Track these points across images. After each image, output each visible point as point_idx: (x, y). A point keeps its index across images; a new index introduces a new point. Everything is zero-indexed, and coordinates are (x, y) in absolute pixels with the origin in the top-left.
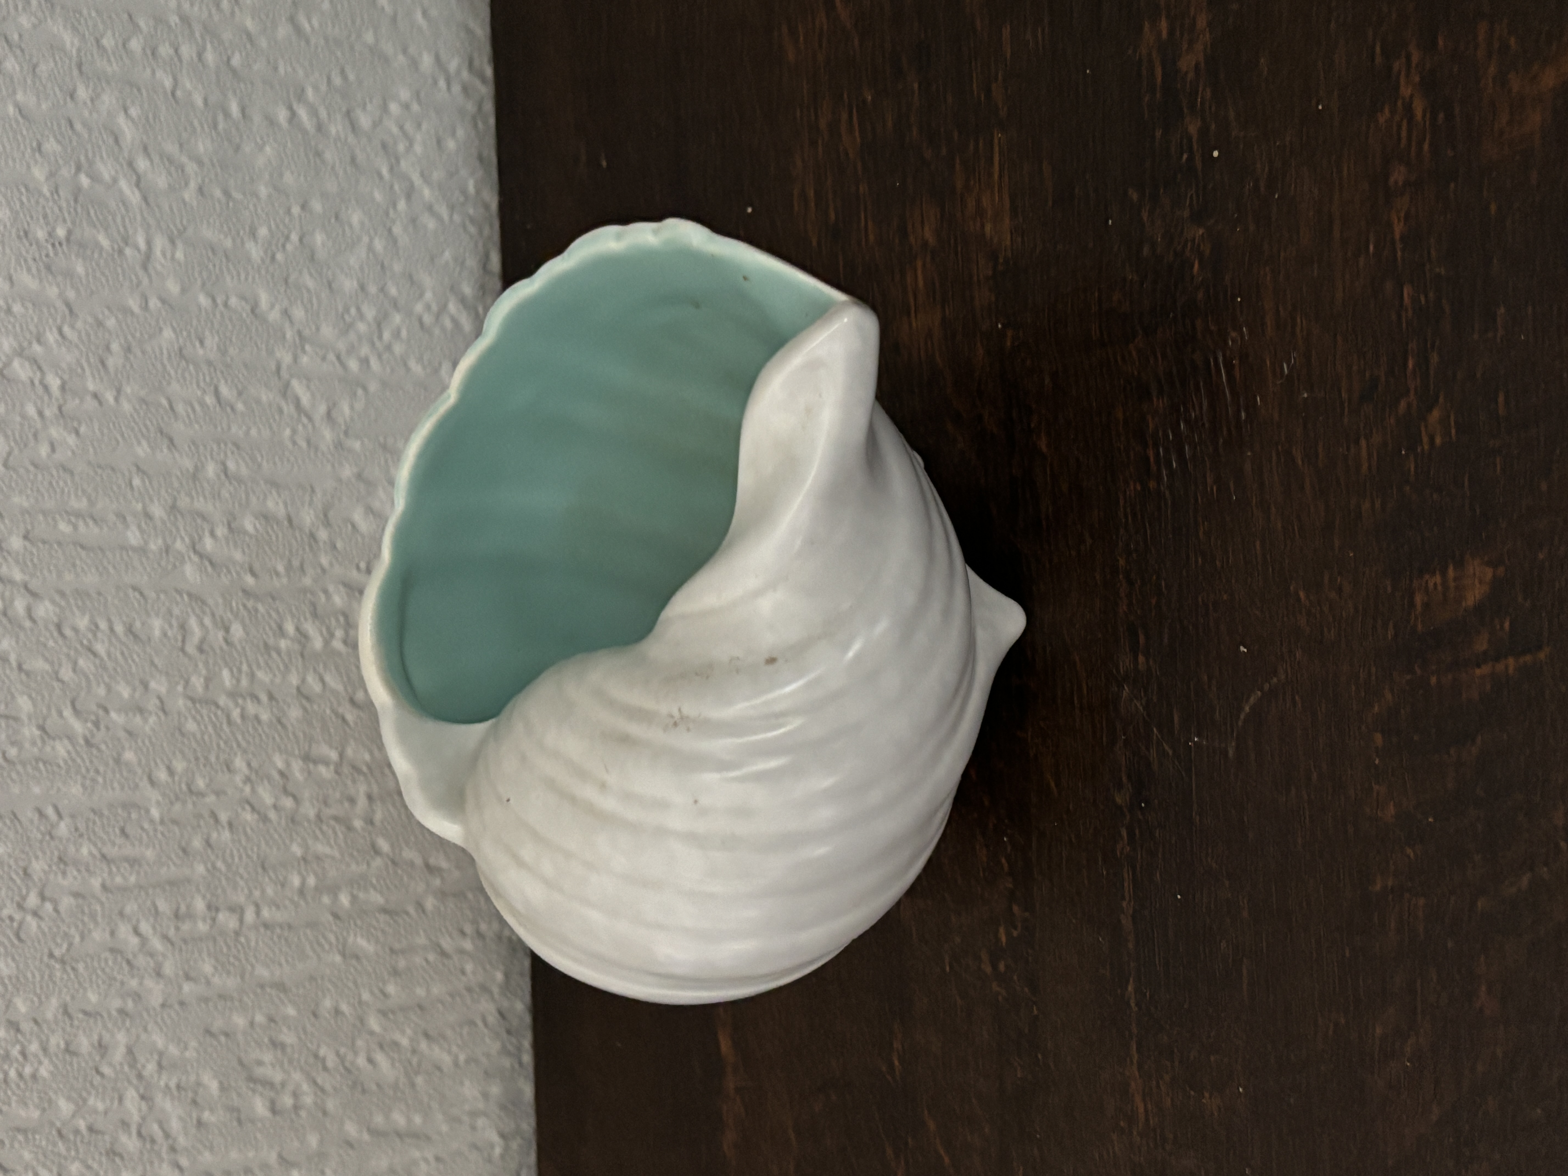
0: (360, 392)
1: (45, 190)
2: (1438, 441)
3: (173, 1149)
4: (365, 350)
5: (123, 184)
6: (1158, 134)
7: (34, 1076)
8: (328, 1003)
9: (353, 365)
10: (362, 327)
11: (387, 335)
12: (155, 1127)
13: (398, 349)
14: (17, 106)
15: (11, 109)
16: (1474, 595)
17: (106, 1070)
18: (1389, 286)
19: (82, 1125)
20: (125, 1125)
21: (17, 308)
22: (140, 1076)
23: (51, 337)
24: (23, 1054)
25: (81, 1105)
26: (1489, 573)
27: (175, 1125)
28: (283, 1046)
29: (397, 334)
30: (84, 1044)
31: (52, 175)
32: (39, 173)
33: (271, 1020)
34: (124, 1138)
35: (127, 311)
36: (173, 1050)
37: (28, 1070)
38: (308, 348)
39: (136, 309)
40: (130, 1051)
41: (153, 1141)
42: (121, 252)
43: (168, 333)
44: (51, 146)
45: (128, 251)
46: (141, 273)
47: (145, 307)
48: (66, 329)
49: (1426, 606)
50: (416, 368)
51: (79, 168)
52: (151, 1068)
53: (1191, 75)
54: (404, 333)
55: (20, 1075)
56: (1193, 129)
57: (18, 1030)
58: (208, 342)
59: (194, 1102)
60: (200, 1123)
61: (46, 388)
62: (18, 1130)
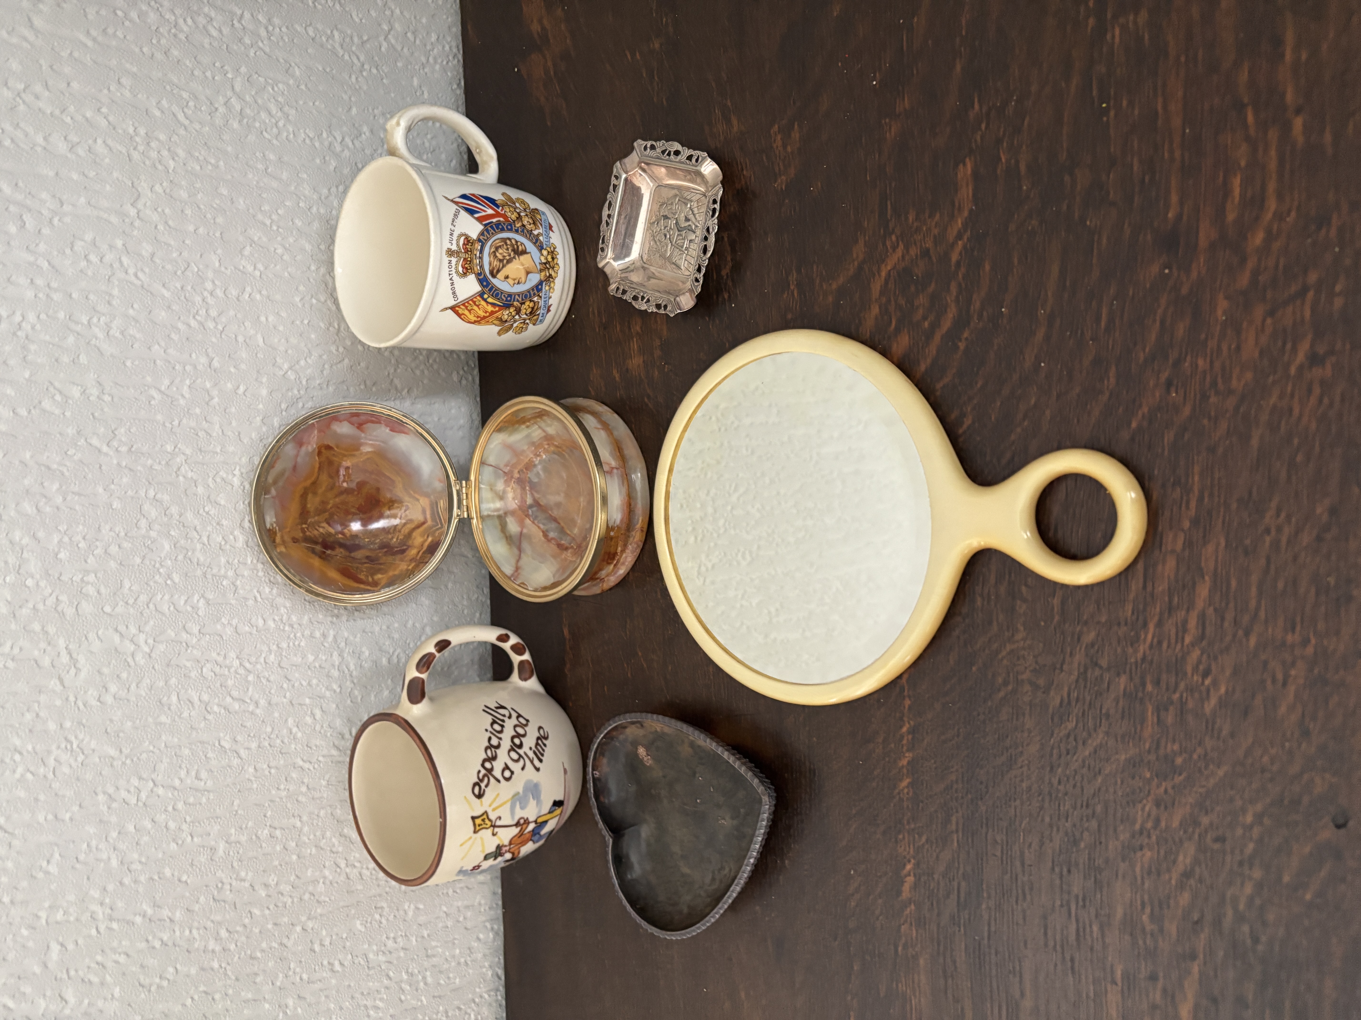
0: (420, 383)
1: (300, 305)
3: (351, 676)
4: (422, 367)
5: (329, 302)
7: (299, 645)
8: (410, 622)
9: (418, 372)
10: (421, 358)
11: (431, 361)
12: (344, 667)
13: (435, 367)
14: (288, 273)
15: (286, 274)
17: (326, 644)
19: (317, 665)
20: (333, 666)
21: (290, 352)
22: (339, 648)
23: (302, 363)
24: (295, 636)
25: (317, 657)
27: (352, 667)
28: (393, 638)
29: (435, 361)
30: (317, 634)
31: (302, 299)
32: (297, 299)
33: (388, 627)
34: (332, 671)
35: (330, 352)
36: (351, 638)
37: (297, 643)
38: (400, 366)
39: (334, 351)
40: (335, 636)
41: (344, 672)
42: (328, 329)
43: (346, 361)
44: (301, 288)
45: (331, 328)
46: (336, 337)
47: (337, 350)
48: (308, 359)
50: (443, 374)
51: (312, 296)
52: (343, 644)
54: (438, 360)
55: (294, 644)
57: (293, 627)
58: (361, 364)
59: (359, 658)
60: (361, 666)
61: (301, 382)
62: (293, 665)
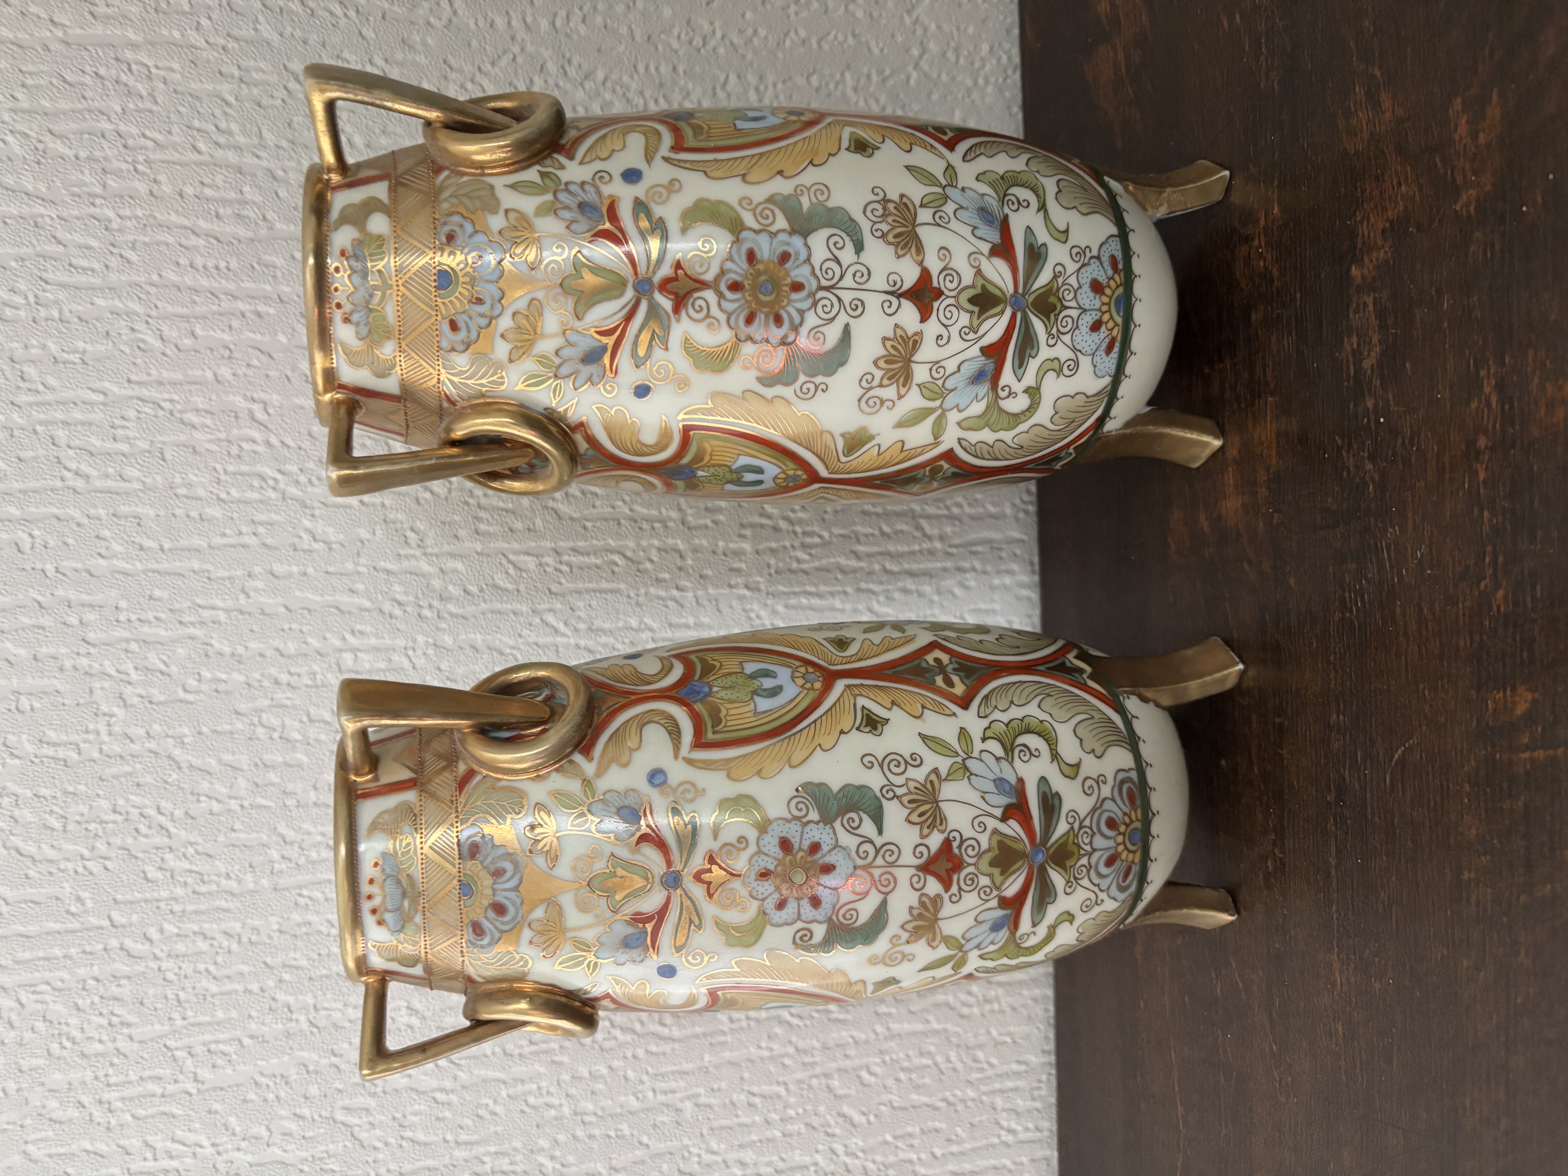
2: (1502, 609)
6: (1352, 405)
16: (1521, 708)
18: (1476, 511)
26: (1529, 696)
49: (1495, 710)
53: (1369, 372)
56: (1370, 404)
